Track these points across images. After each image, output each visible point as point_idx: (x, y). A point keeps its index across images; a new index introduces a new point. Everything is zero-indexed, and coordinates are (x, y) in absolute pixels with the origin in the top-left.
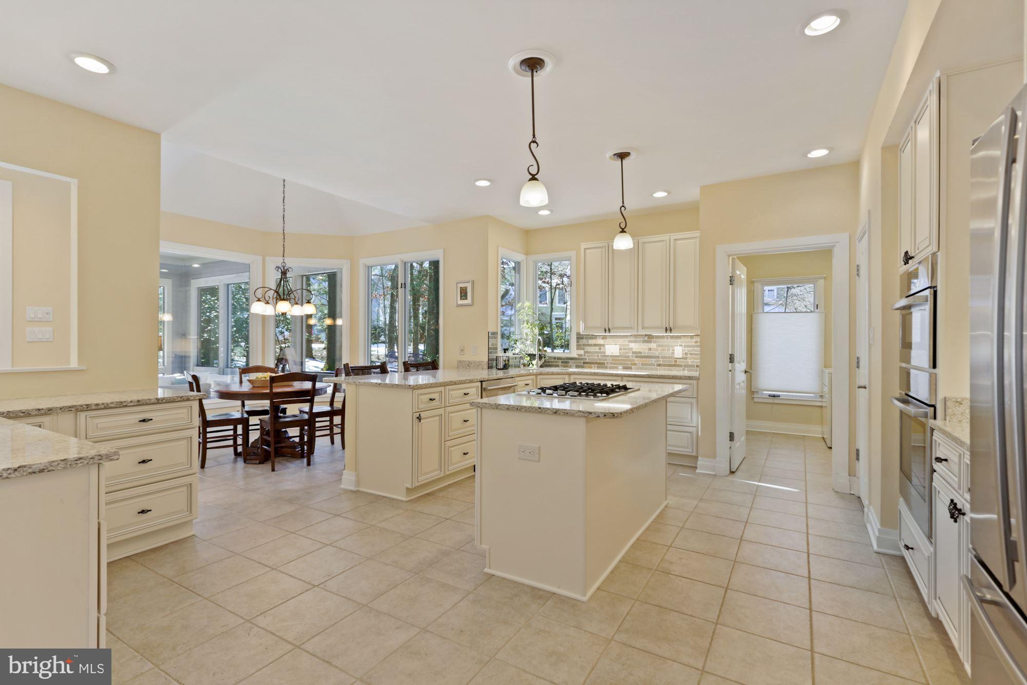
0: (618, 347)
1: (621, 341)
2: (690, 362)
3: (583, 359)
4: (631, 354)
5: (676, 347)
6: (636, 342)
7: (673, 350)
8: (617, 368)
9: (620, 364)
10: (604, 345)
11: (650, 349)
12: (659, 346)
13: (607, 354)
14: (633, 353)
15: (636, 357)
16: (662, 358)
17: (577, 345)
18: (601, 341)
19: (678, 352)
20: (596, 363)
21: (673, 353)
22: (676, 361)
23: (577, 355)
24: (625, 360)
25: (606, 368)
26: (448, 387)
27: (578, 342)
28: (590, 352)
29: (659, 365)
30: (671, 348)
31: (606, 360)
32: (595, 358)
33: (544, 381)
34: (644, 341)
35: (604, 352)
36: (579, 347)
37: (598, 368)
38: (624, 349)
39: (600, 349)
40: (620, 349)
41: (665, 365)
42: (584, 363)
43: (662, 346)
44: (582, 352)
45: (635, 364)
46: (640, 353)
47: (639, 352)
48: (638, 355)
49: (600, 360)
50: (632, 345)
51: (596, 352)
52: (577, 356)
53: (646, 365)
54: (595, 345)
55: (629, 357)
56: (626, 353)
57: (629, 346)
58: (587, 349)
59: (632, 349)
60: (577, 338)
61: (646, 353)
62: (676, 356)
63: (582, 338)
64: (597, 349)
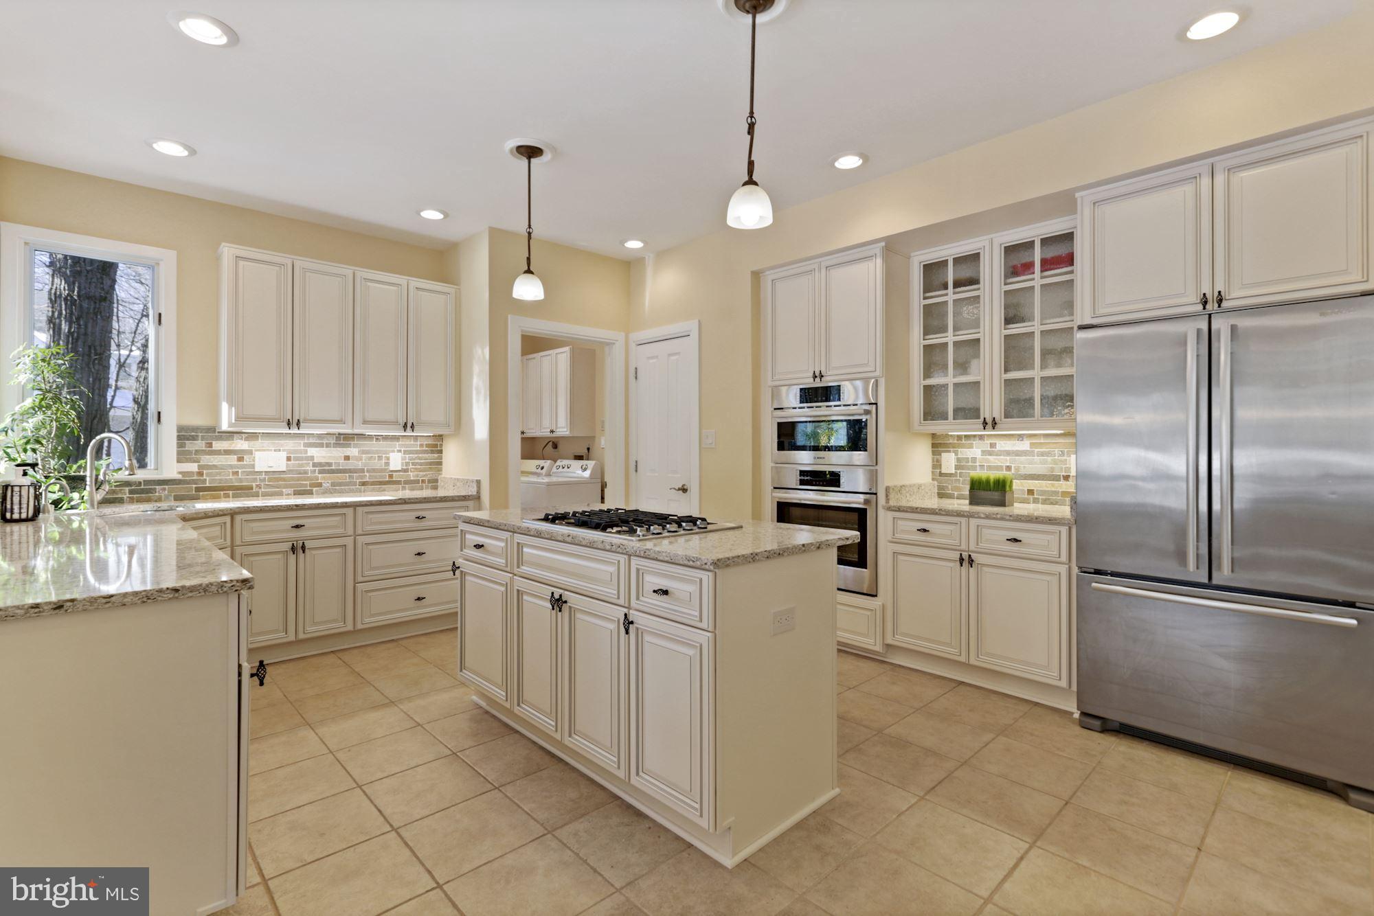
0: (284, 455)
1: (291, 444)
2: (412, 476)
3: (195, 482)
4: (310, 468)
5: (391, 454)
6: (321, 445)
7: (388, 459)
8: (280, 494)
9: (286, 487)
10: (250, 452)
11: (347, 458)
12: (364, 452)
13: (257, 469)
14: (314, 465)
15: (320, 472)
16: (368, 471)
17: (179, 453)
19: (396, 461)
20: (229, 488)
21: (387, 464)
22: (391, 476)
23: (180, 473)
24: (298, 479)
25: (256, 495)
27: (180, 445)
28: (215, 467)
29: (364, 484)
30: (384, 456)
31: (255, 480)
32: (228, 478)
34: (337, 445)
35: (253, 466)
36: (182, 456)
37: (235, 496)
38: (296, 459)
39: (240, 459)
40: (289, 459)
41: (373, 483)
42: (198, 490)
43: (369, 452)
44: (193, 467)
45: (319, 485)
46: (329, 464)
47: (327, 463)
48: (325, 468)
49: (241, 480)
50: (312, 451)
51: (231, 466)
52: (180, 477)
53: (340, 484)
54: (227, 452)
55: (306, 472)
56: (302, 465)
57: (306, 452)
58: (207, 460)
59: (312, 458)
60: (179, 438)
61: (343, 465)
62: (392, 468)
63: (194, 438)
64: (232, 460)
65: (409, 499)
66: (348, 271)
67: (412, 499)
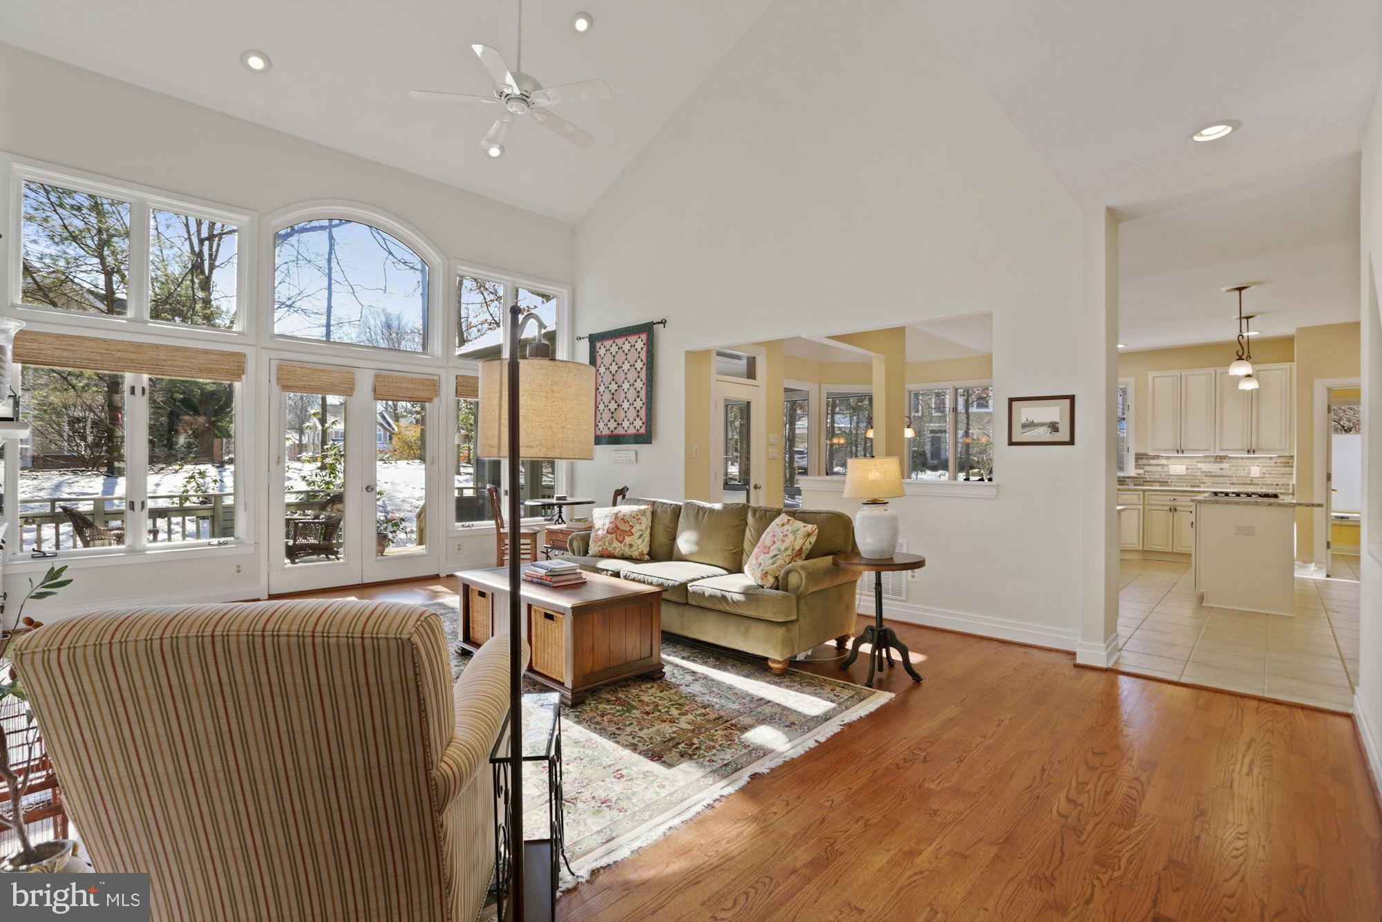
0: (1184, 467)
1: (1188, 462)
2: (1268, 480)
3: (1142, 478)
4: (1199, 474)
5: (1252, 468)
6: (1206, 462)
7: (1250, 470)
8: (1182, 485)
9: (1185, 482)
10: (1167, 465)
11: (1222, 469)
12: (1233, 466)
13: (1171, 474)
14: (1202, 472)
15: (1205, 476)
16: (1236, 477)
17: (1136, 465)
18: (1164, 462)
19: (1255, 471)
20: (1157, 482)
21: (1249, 473)
22: (1252, 480)
23: (1136, 473)
24: (1192, 479)
25: (1170, 484)
27: (1136, 462)
28: (1150, 472)
30: (1247, 468)
31: (1170, 477)
32: (1157, 476)
34: (1216, 462)
35: (1168, 472)
36: (1138, 466)
37: (1160, 486)
38: (1191, 469)
39: (1162, 469)
40: (1187, 469)
41: (1238, 484)
42: (1143, 482)
43: (1237, 466)
44: (1141, 471)
45: (1205, 483)
46: (1211, 472)
47: (1209, 472)
48: (1208, 474)
49: (1162, 478)
50: (1200, 465)
51: (1159, 472)
52: (1136, 475)
53: (1217, 483)
54: (1157, 465)
55: (1197, 476)
56: (1194, 472)
57: (1197, 466)
58: (1147, 468)
59: (1200, 469)
60: (1136, 458)
61: (1219, 472)
62: (1252, 475)
63: (1142, 459)
64: (1159, 469)
66: (1211, 371)
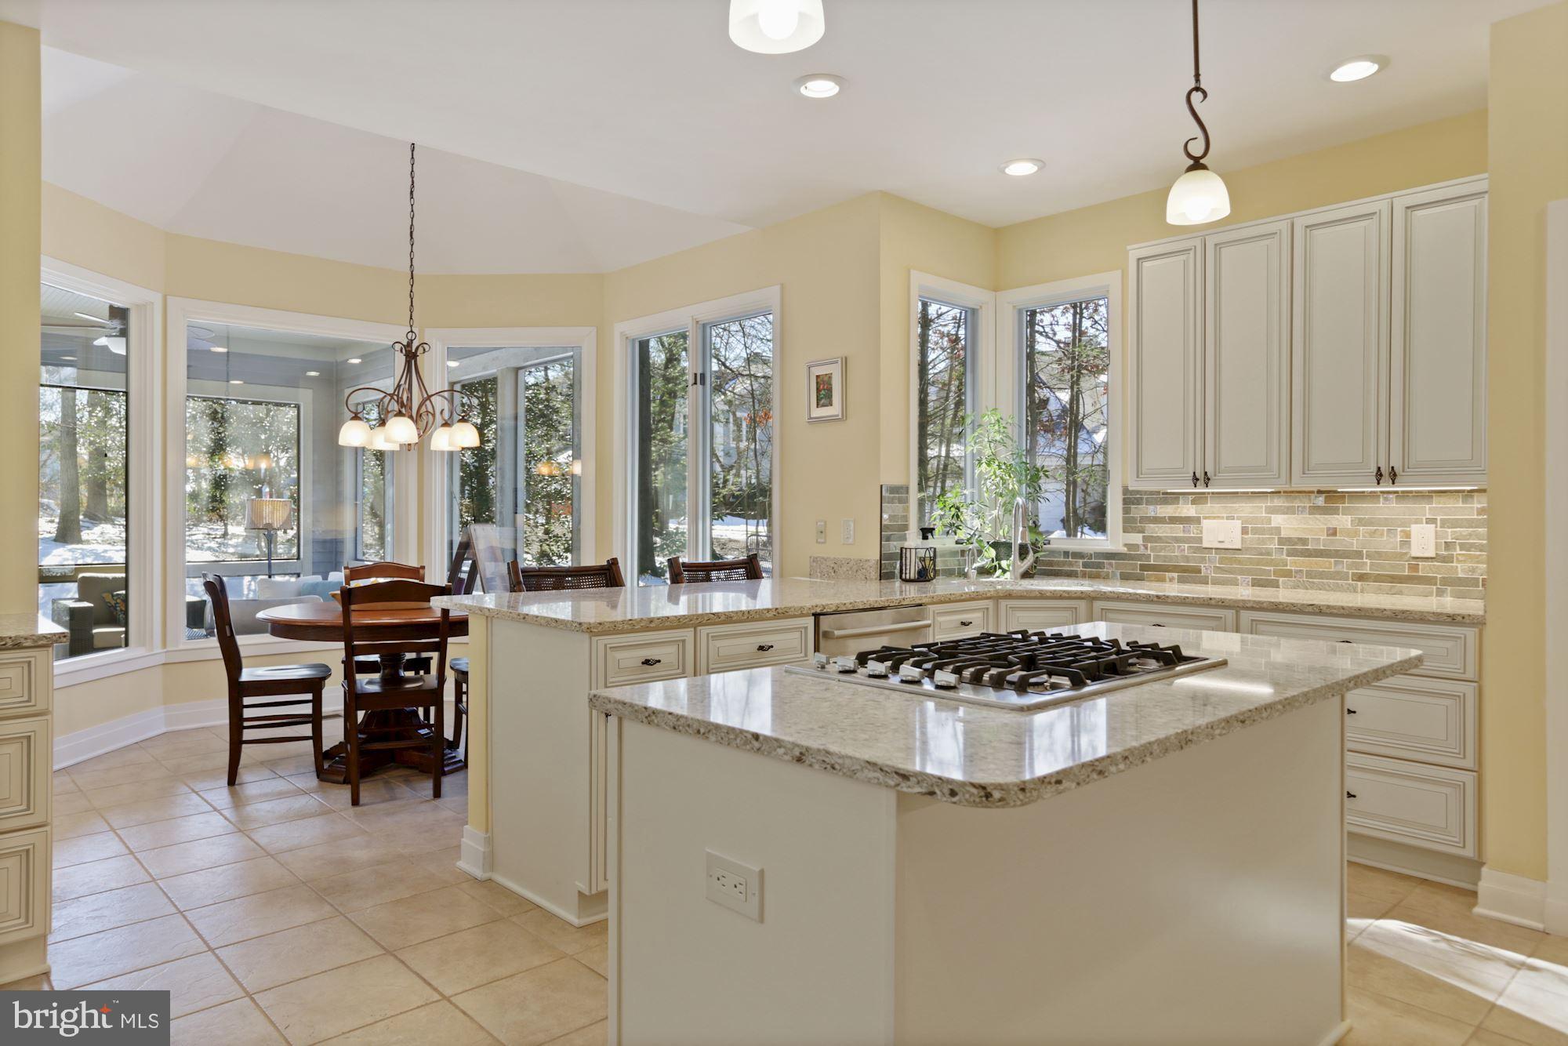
0: (1237, 525)
1: (1246, 509)
2: (1461, 570)
3: (1140, 558)
4: (1274, 546)
5: (1413, 526)
6: (1289, 511)
7: (1408, 535)
8: (1235, 583)
9: (1242, 572)
10: (1197, 520)
11: (1333, 532)
12: (1361, 522)
13: (1205, 544)
14: (1282, 541)
15: (1290, 553)
16: (1369, 556)
17: (1126, 521)
18: (1188, 510)
19: (1423, 540)
20: (1175, 569)
21: (1406, 543)
22: (1415, 568)
23: (1126, 545)
24: (1259, 562)
25: (1204, 581)
26: (704, 631)
27: (1126, 511)
28: (1158, 539)
29: (1361, 577)
30: (1399, 529)
31: (1203, 560)
32: (1179, 553)
33: (1019, 614)
34: (1315, 510)
35: (1200, 540)
36: (1129, 525)
37: (1181, 580)
38: (1255, 531)
39: (1187, 530)
40: (1244, 531)
41: (1378, 578)
42: (1144, 568)
43: (1370, 523)
44: (1136, 538)
45: (1288, 574)
46: (1304, 541)
47: (1300, 539)
48: (1298, 547)
49: (1187, 559)
50: (1278, 520)
51: (1177, 540)
52: (1124, 550)
53: (1320, 576)
54: (1173, 520)
55: (1269, 553)
56: (1263, 541)
57: (1269, 521)
58: (1155, 530)
59: (1278, 530)
61: (1322, 541)
62: (1415, 552)
63: (1139, 501)
64: (1178, 530)
65: (1328, 607)
67: (1333, 607)
